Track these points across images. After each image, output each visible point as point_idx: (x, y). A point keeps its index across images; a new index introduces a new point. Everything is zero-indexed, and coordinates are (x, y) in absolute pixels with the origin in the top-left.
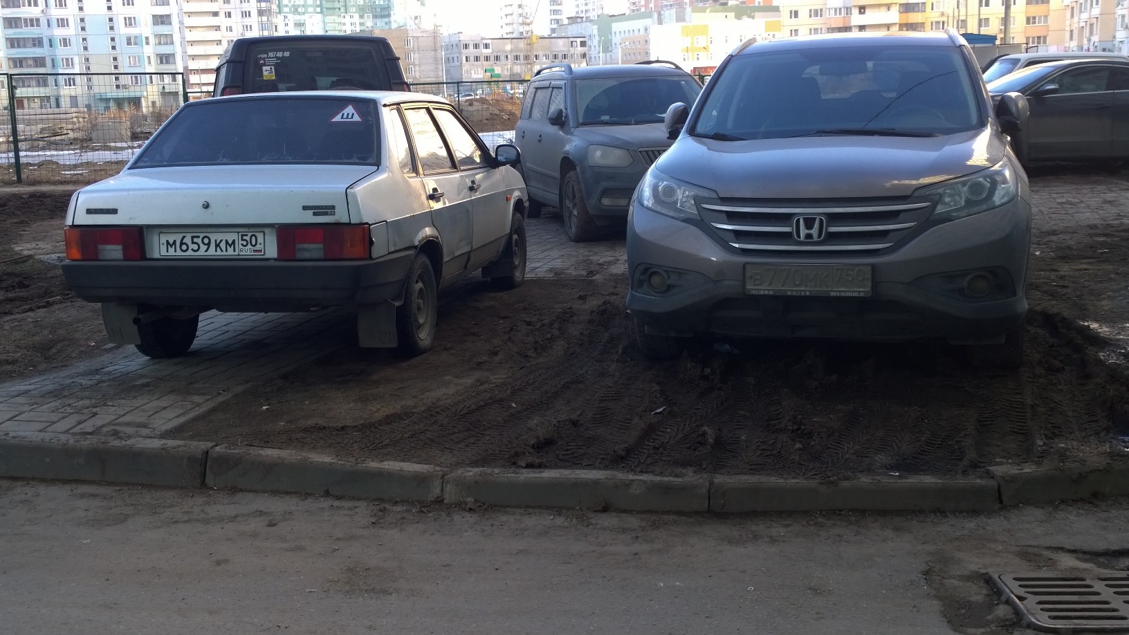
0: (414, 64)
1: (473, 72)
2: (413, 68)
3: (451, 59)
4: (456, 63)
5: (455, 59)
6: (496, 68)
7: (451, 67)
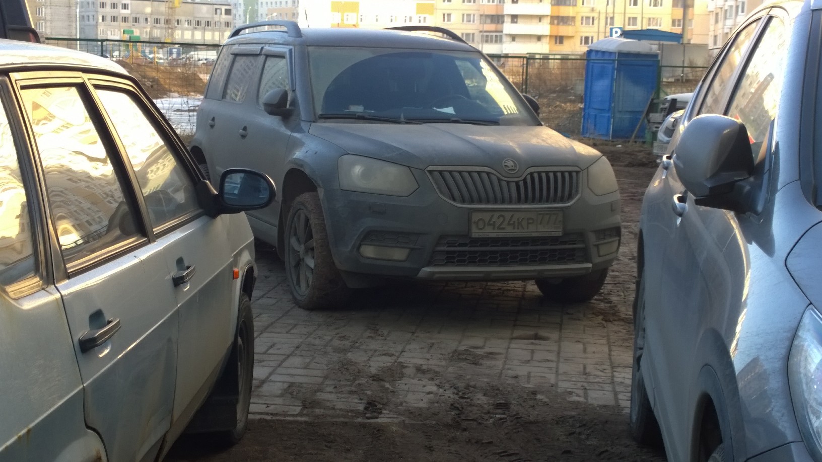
0: (45, 20)
1: (109, 33)
2: (44, 24)
3: (86, 18)
4: (92, 22)
5: (91, 17)
6: (135, 30)
7: (85, 25)
